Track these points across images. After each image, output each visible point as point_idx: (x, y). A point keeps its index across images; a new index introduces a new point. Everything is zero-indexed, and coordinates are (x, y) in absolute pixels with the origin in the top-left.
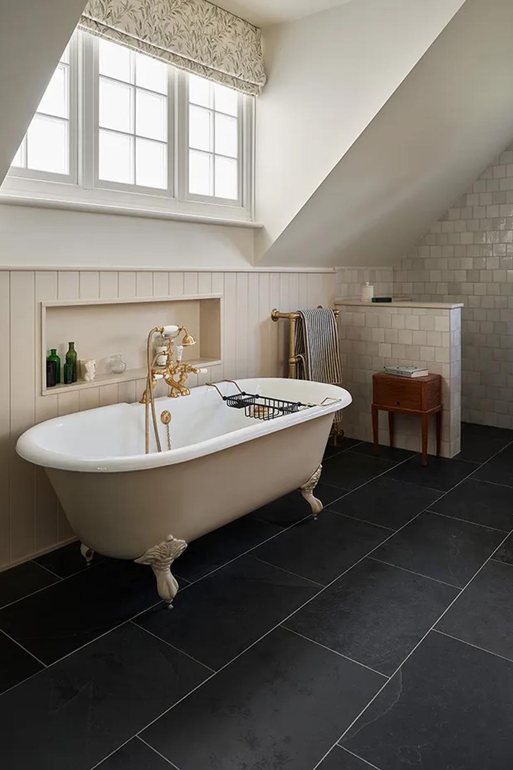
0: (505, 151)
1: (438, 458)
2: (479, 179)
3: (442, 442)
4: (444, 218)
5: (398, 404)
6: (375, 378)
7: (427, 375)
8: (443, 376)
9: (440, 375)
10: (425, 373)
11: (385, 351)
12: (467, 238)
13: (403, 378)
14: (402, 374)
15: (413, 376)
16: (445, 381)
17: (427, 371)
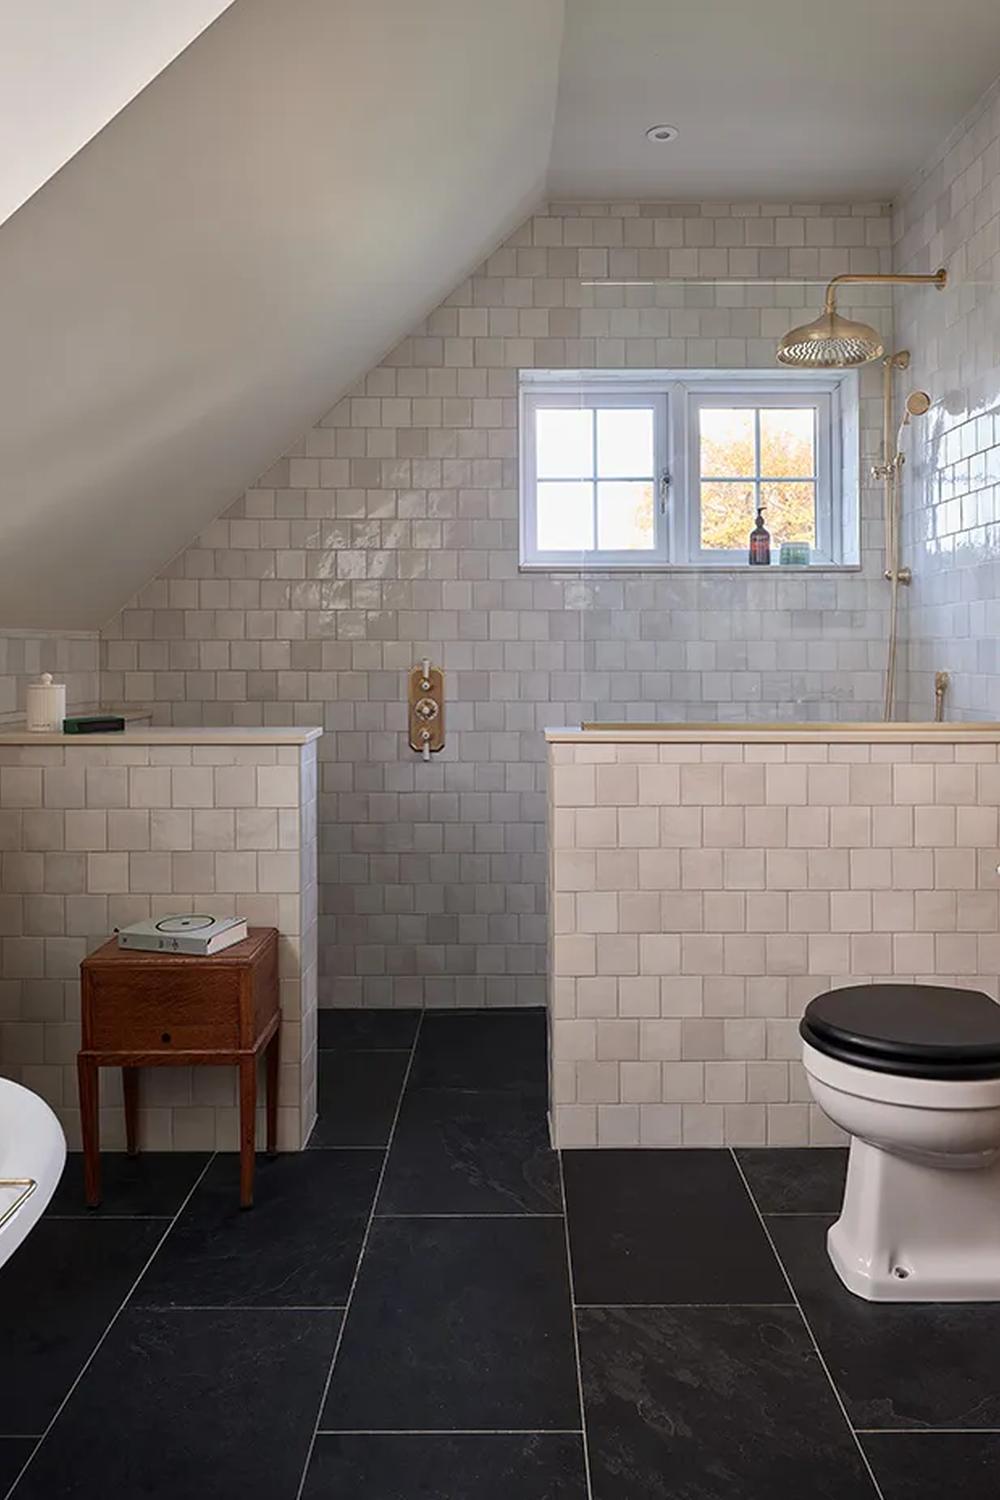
0: (378, 366)
1: (272, 1156)
2: (318, 426)
3: (280, 1110)
4: (235, 511)
5: (166, 1038)
6: (88, 972)
7: (245, 935)
8: (282, 930)
9: (275, 929)
10: (240, 933)
11: (108, 875)
12: (289, 563)
13: (180, 961)
14: (175, 944)
15: (211, 950)
16: (286, 940)
17: (244, 924)
